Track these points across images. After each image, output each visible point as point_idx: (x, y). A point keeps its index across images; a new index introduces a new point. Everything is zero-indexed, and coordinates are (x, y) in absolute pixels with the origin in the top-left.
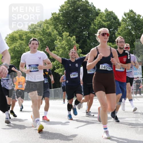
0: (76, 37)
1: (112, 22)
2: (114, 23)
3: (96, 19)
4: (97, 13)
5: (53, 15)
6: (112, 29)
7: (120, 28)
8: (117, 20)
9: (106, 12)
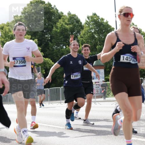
0: (38, 41)
1: (75, 26)
2: (76, 26)
3: (58, 22)
4: (60, 16)
5: (15, 18)
6: (75, 33)
7: (82, 31)
8: (79, 23)
9: (69, 15)
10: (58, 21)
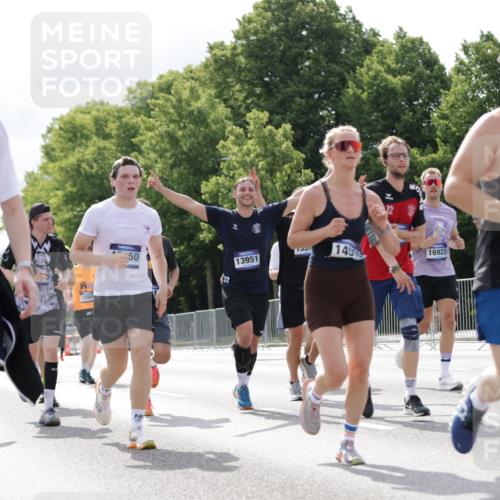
1: (420, 77)
2: (425, 78)
5: (214, 52)
6: (420, 101)
7: (446, 95)
8: (436, 67)
9: (400, 40)
10: (363, 61)
